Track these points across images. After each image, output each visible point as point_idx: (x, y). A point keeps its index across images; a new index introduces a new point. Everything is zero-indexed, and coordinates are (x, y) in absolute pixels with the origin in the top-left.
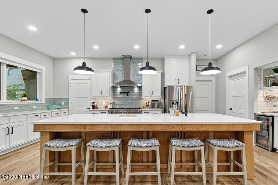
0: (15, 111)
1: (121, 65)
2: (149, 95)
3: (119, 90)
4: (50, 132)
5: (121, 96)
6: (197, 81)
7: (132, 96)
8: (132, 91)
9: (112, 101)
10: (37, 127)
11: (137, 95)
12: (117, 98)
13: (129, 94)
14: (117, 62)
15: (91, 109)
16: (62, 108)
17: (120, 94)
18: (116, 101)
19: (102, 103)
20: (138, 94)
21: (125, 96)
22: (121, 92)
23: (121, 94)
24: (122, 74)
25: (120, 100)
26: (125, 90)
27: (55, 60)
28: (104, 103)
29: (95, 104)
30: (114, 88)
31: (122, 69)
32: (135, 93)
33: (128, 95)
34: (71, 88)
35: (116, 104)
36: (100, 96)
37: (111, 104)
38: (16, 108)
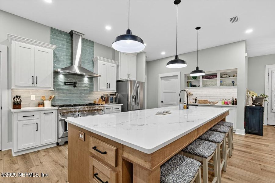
1: (65, 43)
2: (105, 88)
5: (65, 87)
7: (81, 89)
8: (81, 81)
11: (87, 87)
12: (59, 89)
13: (77, 85)
14: (59, 37)
17: (63, 84)
19: (30, 97)
20: (89, 86)
21: (71, 88)
22: (65, 82)
23: (65, 84)
24: (67, 55)
25: (63, 93)
26: (71, 80)
28: (33, 97)
31: (67, 49)
32: (84, 85)
33: (75, 86)
35: (57, 100)
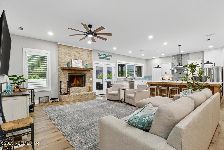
0: (137, 80)
3: (175, 71)
4: (150, 84)
7: (183, 74)
9: (171, 76)
10: (148, 83)
12: (174, 75)
15: (162, 80)
16: (150, 80)
17: (176, 73)
18: (174, 77)
19: (167, 78)
24: (177, 63)
25: (176, 76)
26: (179, 71)
27: (147, 60)
29: (163, 78)
30: (173, 71)
33: (180, 73)
34: (153, 71)
36: (165, 74)
37: (171, 78)
38: (137, 79)
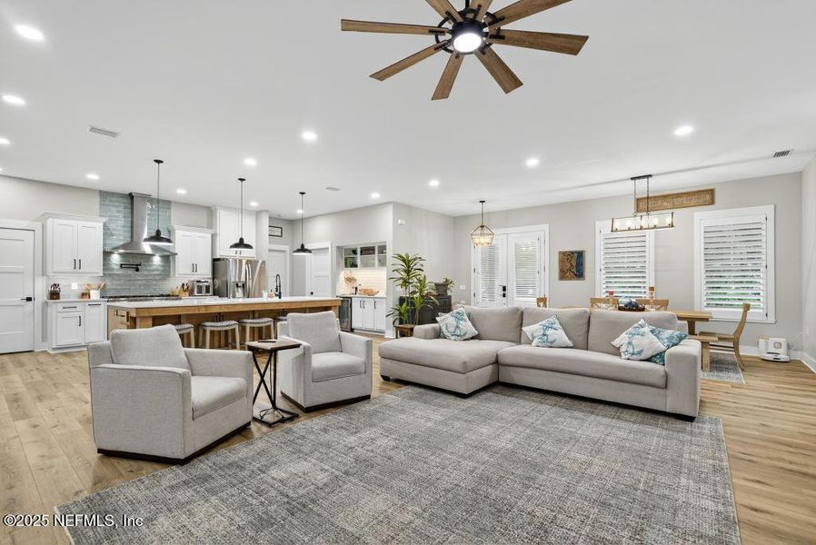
1: (121, 209)
2: (189, 271)
3: (116, 259)
5: (121, 272)
6: (270, 250)
8: (148, 262)
11: (157, 270)
12: (112, 275)
13: (139, 267)
19: (70, 285)
20: (162, 269)
21: (130, 272)
22: (121, 265)
24: (124, 226)
26: (132, 261)
28: (75, 286)
30: (107, 254)
32: (153, 267)
33: (137, 270)
35: (109, 289)
36: (74, 271)
